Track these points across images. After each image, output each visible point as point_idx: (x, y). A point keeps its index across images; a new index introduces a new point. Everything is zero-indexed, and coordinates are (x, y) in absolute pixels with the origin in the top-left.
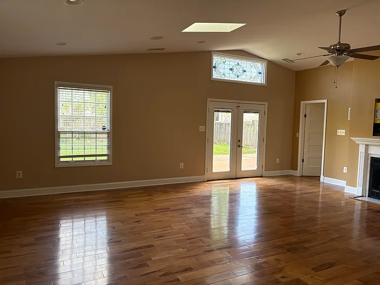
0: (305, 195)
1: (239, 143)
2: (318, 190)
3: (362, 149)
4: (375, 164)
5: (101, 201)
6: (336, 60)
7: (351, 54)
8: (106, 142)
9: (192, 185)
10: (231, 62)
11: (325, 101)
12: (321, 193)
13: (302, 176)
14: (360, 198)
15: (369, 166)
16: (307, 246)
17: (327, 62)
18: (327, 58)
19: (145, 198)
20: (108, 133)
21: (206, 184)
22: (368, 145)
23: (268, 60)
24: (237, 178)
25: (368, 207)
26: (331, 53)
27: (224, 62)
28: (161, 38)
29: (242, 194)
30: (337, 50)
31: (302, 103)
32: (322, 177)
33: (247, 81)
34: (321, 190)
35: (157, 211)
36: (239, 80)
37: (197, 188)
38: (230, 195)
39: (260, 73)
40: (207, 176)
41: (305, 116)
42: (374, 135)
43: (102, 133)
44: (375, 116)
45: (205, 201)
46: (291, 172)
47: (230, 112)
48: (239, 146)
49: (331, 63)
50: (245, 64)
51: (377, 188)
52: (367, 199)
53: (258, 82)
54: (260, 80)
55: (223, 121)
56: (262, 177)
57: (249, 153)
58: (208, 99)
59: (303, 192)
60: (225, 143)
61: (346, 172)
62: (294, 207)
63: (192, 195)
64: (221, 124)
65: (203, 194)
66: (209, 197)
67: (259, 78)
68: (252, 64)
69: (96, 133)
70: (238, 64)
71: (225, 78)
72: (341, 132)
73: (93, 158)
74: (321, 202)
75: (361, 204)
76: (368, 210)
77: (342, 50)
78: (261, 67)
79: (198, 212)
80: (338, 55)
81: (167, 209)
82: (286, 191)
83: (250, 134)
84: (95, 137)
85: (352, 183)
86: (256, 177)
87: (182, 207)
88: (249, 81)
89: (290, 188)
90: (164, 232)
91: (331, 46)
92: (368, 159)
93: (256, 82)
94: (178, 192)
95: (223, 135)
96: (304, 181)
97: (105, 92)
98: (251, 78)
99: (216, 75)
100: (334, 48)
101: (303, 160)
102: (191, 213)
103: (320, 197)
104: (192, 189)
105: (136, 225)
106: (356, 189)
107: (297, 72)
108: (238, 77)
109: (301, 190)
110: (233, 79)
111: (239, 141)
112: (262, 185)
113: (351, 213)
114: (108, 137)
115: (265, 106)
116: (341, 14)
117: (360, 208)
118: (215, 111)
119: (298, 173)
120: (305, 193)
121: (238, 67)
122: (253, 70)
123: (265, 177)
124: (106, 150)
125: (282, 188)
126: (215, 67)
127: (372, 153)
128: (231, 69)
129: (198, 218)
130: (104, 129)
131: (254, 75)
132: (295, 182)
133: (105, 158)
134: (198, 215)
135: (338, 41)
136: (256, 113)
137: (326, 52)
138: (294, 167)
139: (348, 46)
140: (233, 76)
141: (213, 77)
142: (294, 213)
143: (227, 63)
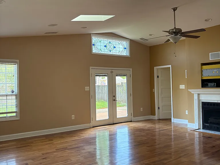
0: (162, 132)
1: (114, 98)
2: (170, 127)
3: (196, 97)
4: (205, 106)
5: (13, 147)
6: (174, 39)
7: (183, 35)
8: (15, 102)
9: (82, 131)
10: (105, 41)
11: (170, 66)
12: (173, 129)
13: (159, 119)
14: (198, 130)
15: (201, 108)
16: (165, 162)
17: (169, 40)
18: (168, 38)
19: (48, 142)
20: (16, 95)
21: (92, 129)
22: (199, 94)
23: (131, 40)
24: (114, 124)
25: (203, 135)
26: (170, 34)
27: (100, 41)
28: (56, 25)
29: (118, 134)
30: (174, 32)
31: (155, 68)
32: (172, 118)
33: (117, 54)
34: (172, 127)
35: (58, 150)
36: (111, 53)
37: (86, 132)
38: (110, 135)
39: (125, 48)
40: (93, 124)
41: (158, 77)
42: (202, 87)
43: (11, 95)
44: (202, 75)
45: (93, 141)
46: (151, 117)
47: (106, 76)
48: (114, 100)
49: (171, 40)
50: (115, 42)
51: (208, 123)
52: (202, 130)
53: (124, 55)
54: (125, 53)
55: (100, 85)
56: (131, 121)
57: (121, 107)
58: (91, 67)
59: (161, 129)
60: (102, 100)
61: (187, 114)
62: (155, 139)
63: (82, 138)
64: (99, 86)
65: (90, 136)
66: (95, 138)
67: (125, 52)
68: (119, 43)
69: (7, 96)
70: (110, 42)
71: (101, 53)
72: (182, 87)
73: (5, 115)
74: (173, 135)
75: (199, 134)
76: (203, 137)
77: (177, 32)
78: (126, 44)
79: (88, 148)
80: (175, 36)
81: (65, 149)
82: (149, 130)
83: (120, 93)
84: (6, 99)
85: (192, 121)
86: (128, 122)
87: (77, 146)
88: (119, 54)
89: (151, 127)
90: (65, 163)
91: (170, 30)
92: (200, 103)
93: (123, 54)
94: (72, 137)
95: (101, 95)
96: (161, 122)
97: (13, 64)
98: (119, 52)
99: (95, 50)
100: (172, 31)
101: (159, 108)
102: (84, 150)
103: (172, 132)
104: (82, 134)
105: (44, 160)
106: (194, 124)
107: (150, 47)
108: (110, 51)
109: (159, 128)
110: (107, 53)
111: (114, 96)
112: (132, 127)
113: (193, 139)
114: (16, 98)
115: (130, 71)
116: (175, 9)
117: (198, 136)
118: (96, 76)
119: (156, 117)
120: (162, 130)
121: (110, 45)
122: (121, 46)
123: (134, 121)
124: (15, 108)
125: (146, 128)
126: (94, 45)
127: (202, 99)
128: (105, 46)
129: (89, 152)
130: (13, 92)
131: (121, 50)
132: (154, 123)
133: (14, 114)
134: (89, 150)
135: (174, 27)
136: (124, 76)
137: (168, 34)
138: (153, 113)
139: (180, 30)
140: (107, 51)
141: (93, 52)
142: (155, 143)
143: (102, 42)
